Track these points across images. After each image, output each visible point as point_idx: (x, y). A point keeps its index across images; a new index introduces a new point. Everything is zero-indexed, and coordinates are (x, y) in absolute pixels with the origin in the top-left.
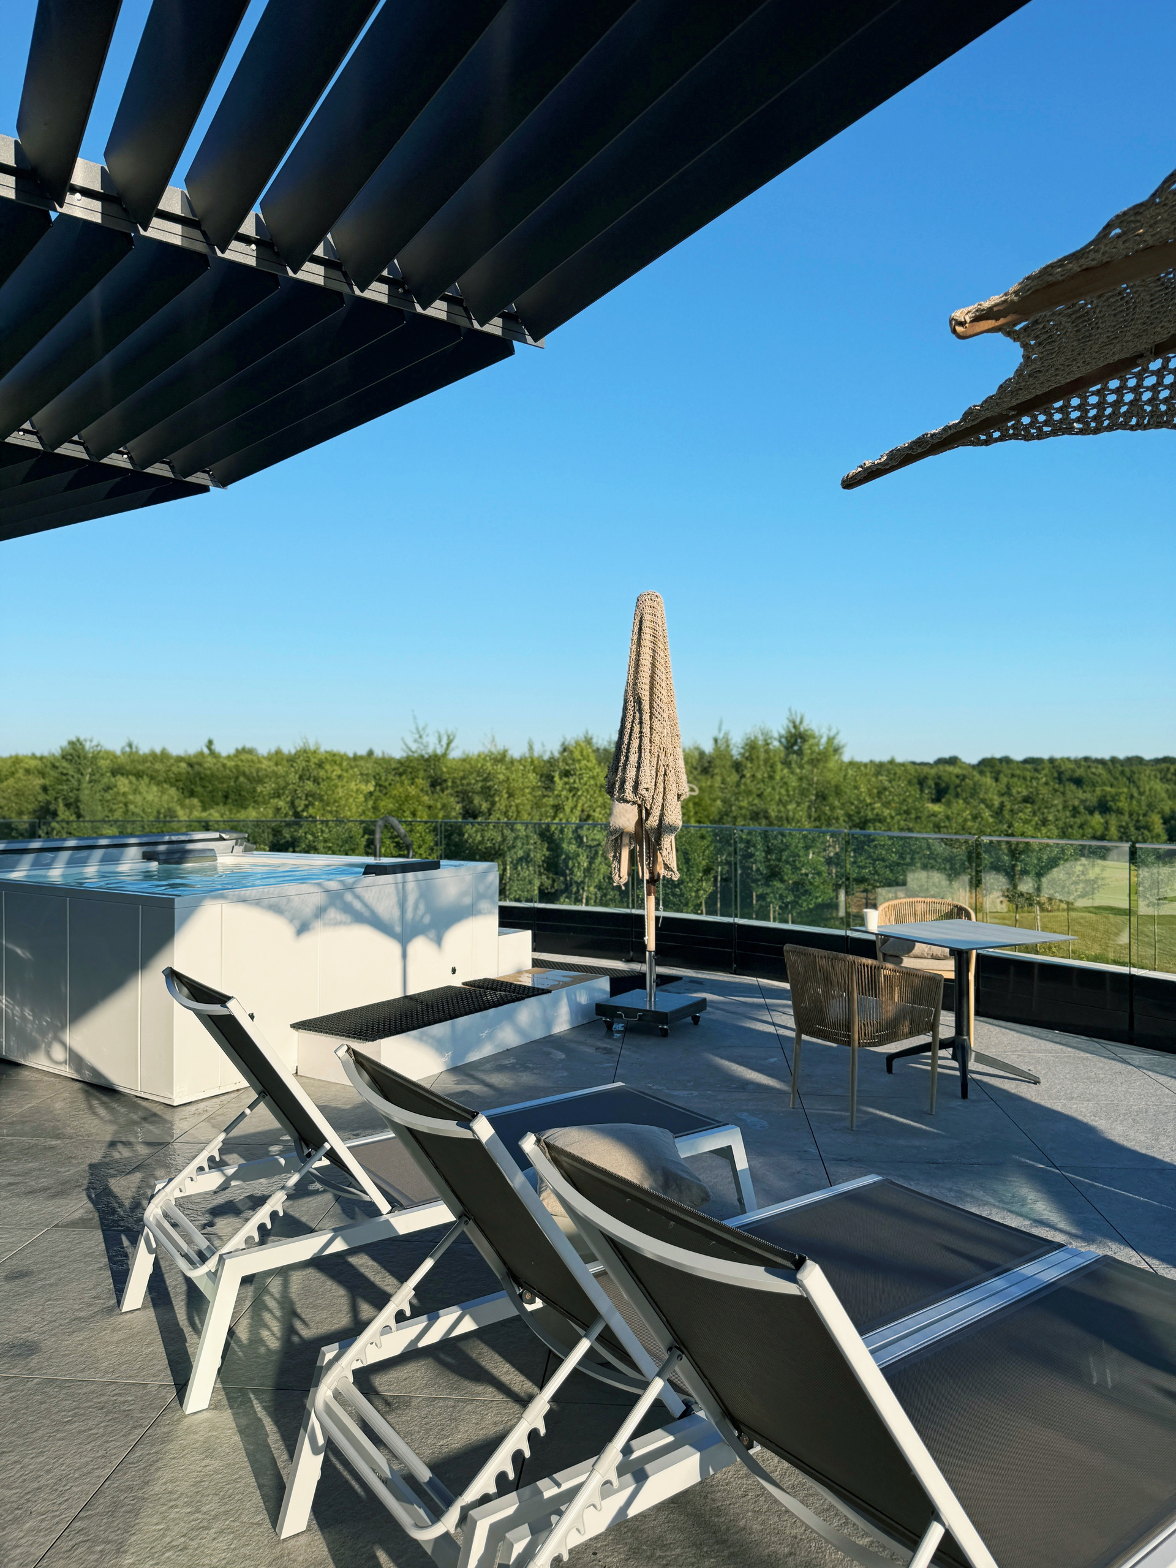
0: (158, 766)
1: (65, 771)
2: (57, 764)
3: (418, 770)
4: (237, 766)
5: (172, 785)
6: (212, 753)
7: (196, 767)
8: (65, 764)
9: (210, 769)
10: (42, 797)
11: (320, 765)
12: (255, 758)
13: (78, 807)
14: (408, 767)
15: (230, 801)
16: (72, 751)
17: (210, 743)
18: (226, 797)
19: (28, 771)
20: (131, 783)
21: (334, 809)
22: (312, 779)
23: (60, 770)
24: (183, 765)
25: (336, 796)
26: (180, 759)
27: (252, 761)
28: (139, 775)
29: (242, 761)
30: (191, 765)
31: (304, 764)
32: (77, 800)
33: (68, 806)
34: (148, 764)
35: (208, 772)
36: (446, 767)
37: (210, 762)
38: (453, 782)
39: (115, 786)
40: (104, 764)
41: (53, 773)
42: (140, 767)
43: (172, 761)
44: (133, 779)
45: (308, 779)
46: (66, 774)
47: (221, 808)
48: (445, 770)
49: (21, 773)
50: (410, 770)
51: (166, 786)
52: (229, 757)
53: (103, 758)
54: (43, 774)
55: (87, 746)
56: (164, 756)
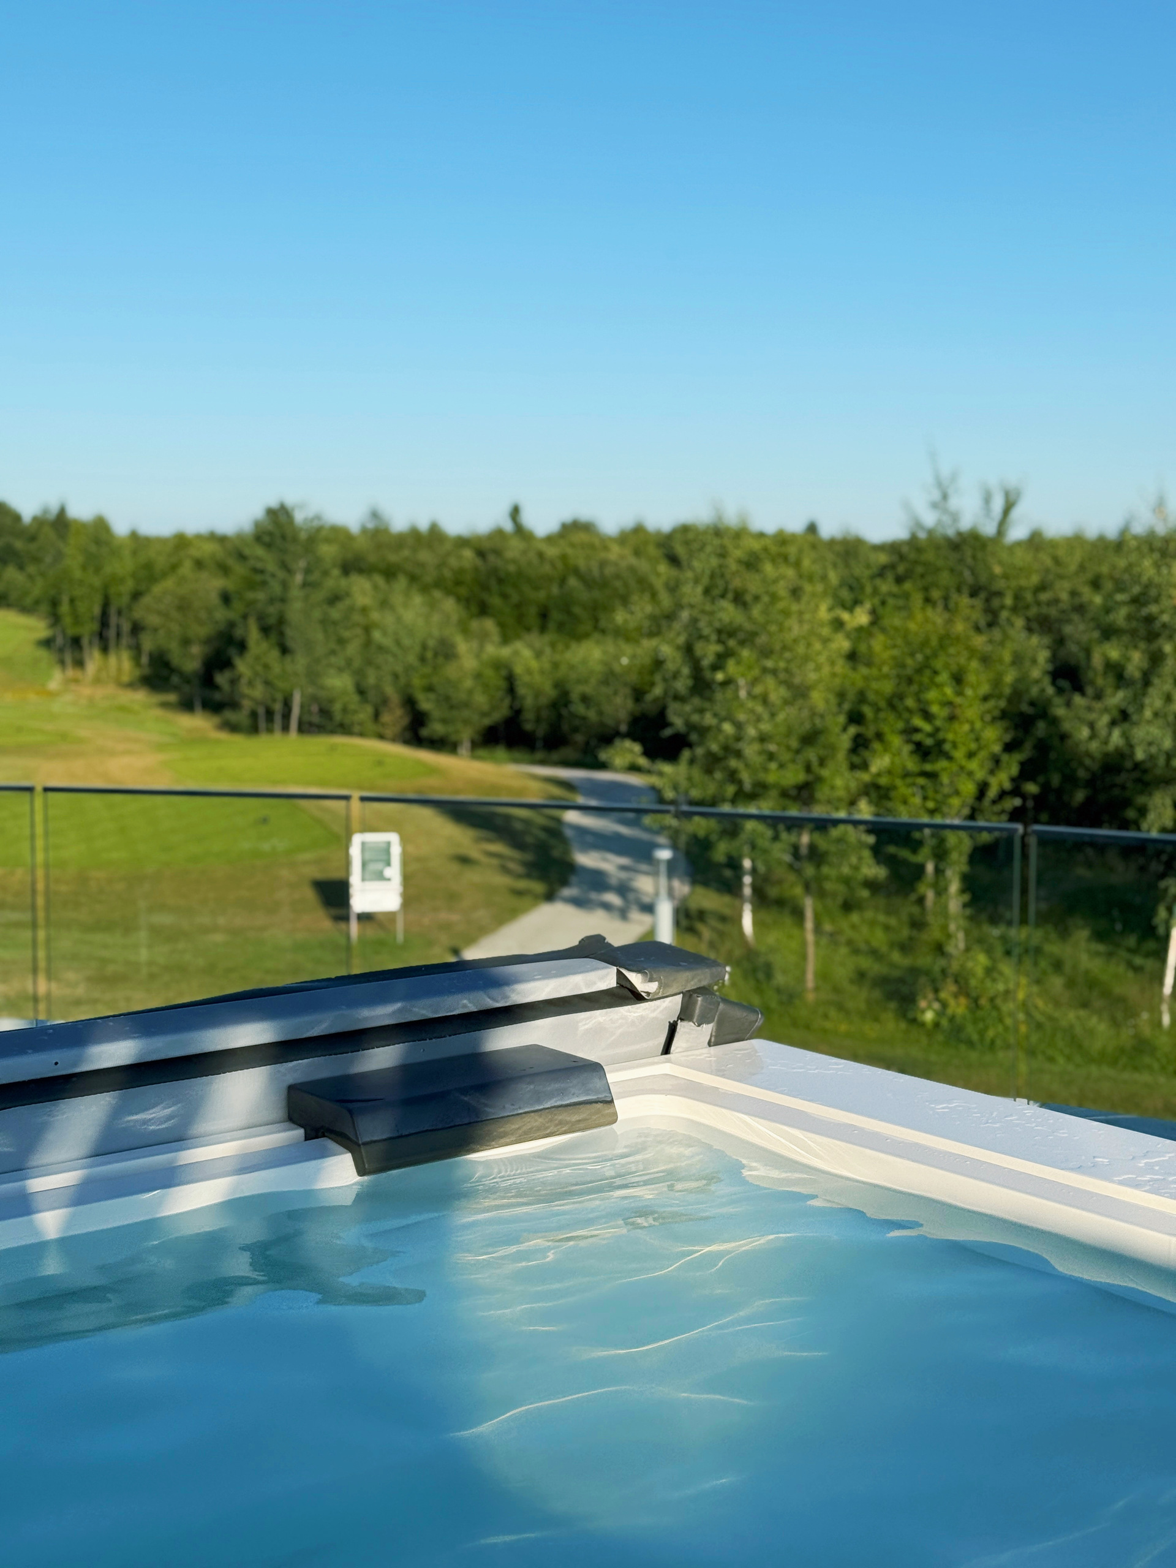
0: (424, 556)
1: (259, 565)
2: (247, 552)
3: (938, 570)
4: (564, 557)
5: (448, 592)
6: (520, 530)
7: (492, 558)
8: (260, 551)
9: (514, 561)
10: (222, 615)
11: (751, 563)
12: (597, 542)
13: (282, 634)
14: (916, 562)
15: (552, 625)
16: (270, 527)
17: (515, 512)
18: (544, 615)
19: (199, 564)
20: (376, 587)
21: (782, 665)
22: (730, 596)
23: (252, 562)
24: (468, 554)
25: (789, 637)
26: (462, 542)
27: (592, 547)
28: (390, 573)
29: (573, 545)
30: (481, 554)
31: (714, 562)
32: (281, 621)
33: (265, 630)
34: (406, 553)
35: (512, 568)
36: (1000, 563)
37: (514, 549)
38: (1017, 597)
39: (348, 594)
40: (328, 551)
41: (240, 569)
42: (393, 558)
43: (448, 546)
44: (379, 580)
45: (723, 596)
46: (262, 572)
47: (535, 638)
48: (997, 570)
49: (187, 568)
50: (920, 569)
51: (437, 594)
52: (550, 539)
53: (328, 540)
54: (224, 569)
55: (299, 517)
56: (434, 536)
